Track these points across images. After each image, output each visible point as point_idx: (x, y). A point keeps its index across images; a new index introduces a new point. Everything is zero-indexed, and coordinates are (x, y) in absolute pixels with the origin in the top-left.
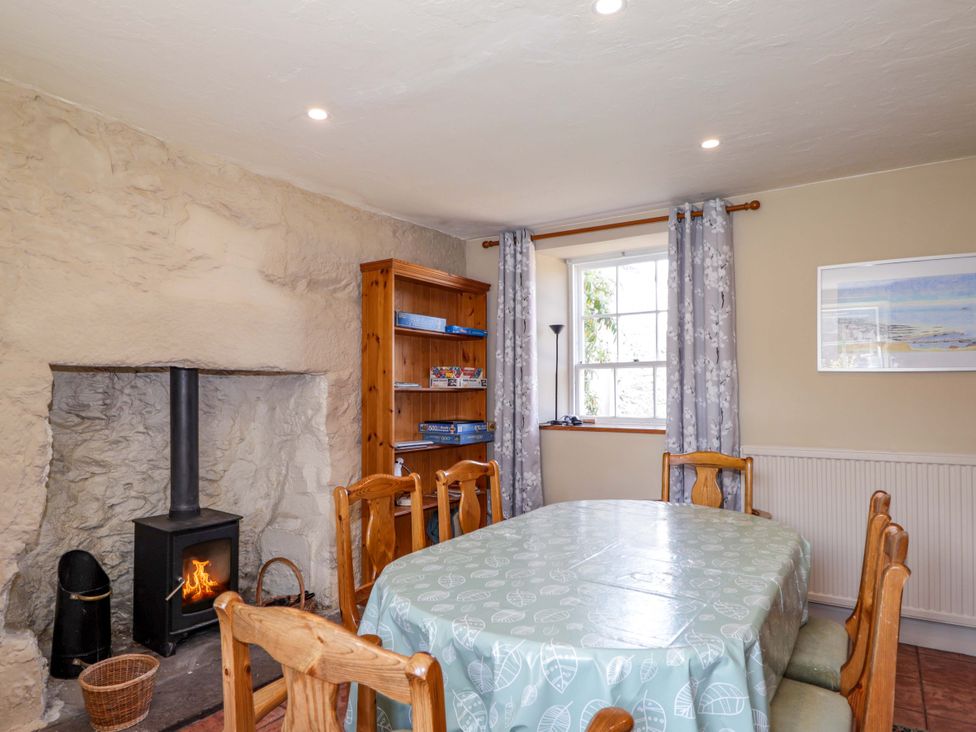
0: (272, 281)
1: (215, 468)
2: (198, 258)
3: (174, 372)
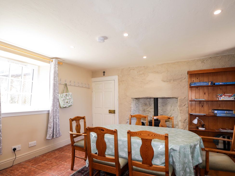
0: (165, 82)
1: (168, 115)
2: (150, 81)
3: (154, 98)
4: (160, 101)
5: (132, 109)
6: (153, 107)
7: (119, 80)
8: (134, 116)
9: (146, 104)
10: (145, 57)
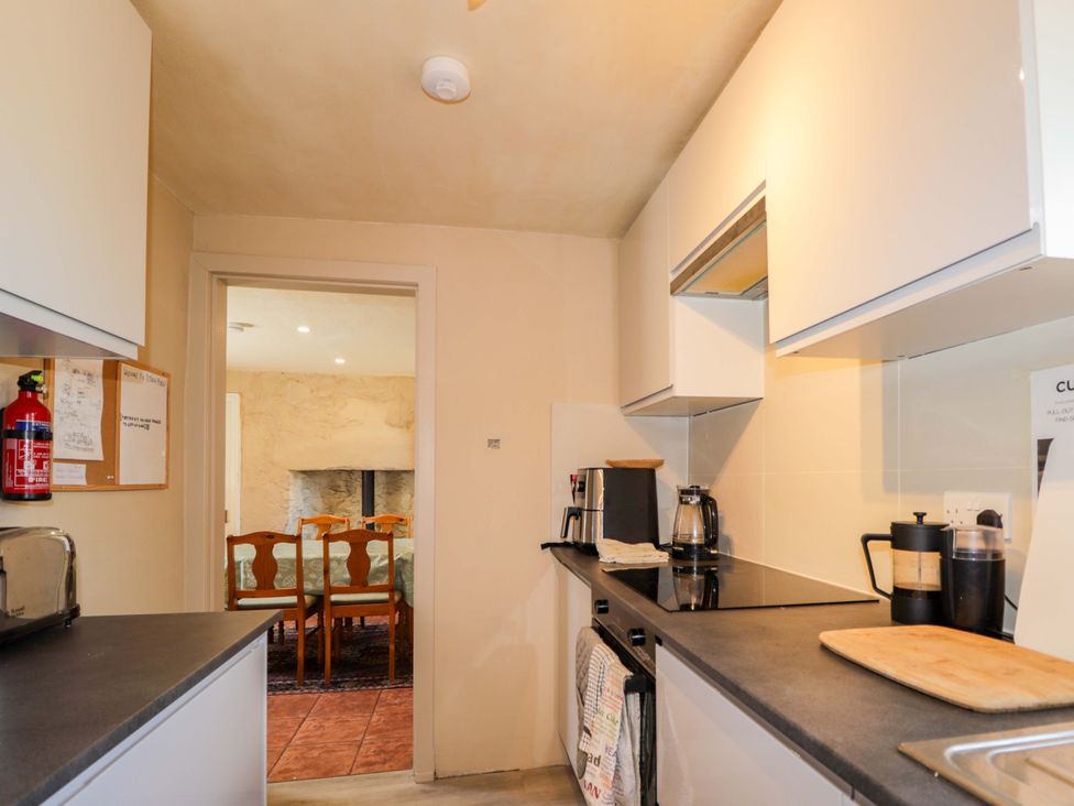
0: (394, 426)
2: (351, 421)
3: (363, 472)
4: (379, 481)
5: (292, 504)
6: (360, 498)
7: (242, 408)
8: (309, 521)
9: (336, 489)
10: (340, 361)
